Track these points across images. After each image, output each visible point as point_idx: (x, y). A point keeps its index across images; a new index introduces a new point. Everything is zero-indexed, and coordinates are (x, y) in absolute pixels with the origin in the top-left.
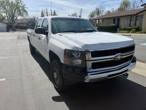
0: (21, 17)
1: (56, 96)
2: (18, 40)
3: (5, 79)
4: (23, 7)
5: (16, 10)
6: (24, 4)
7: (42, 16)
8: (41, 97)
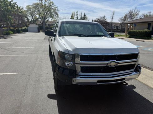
0: (52, 19)
1: (52, 93)
2: (44, 41)
3: (17, 73)
4: (55, 10)
5: (47, 12)
6: (55, 7)
7: (72, 19)
8: (39, 93)
